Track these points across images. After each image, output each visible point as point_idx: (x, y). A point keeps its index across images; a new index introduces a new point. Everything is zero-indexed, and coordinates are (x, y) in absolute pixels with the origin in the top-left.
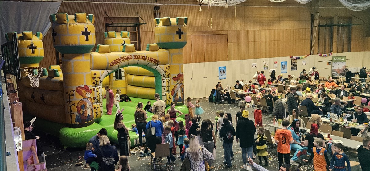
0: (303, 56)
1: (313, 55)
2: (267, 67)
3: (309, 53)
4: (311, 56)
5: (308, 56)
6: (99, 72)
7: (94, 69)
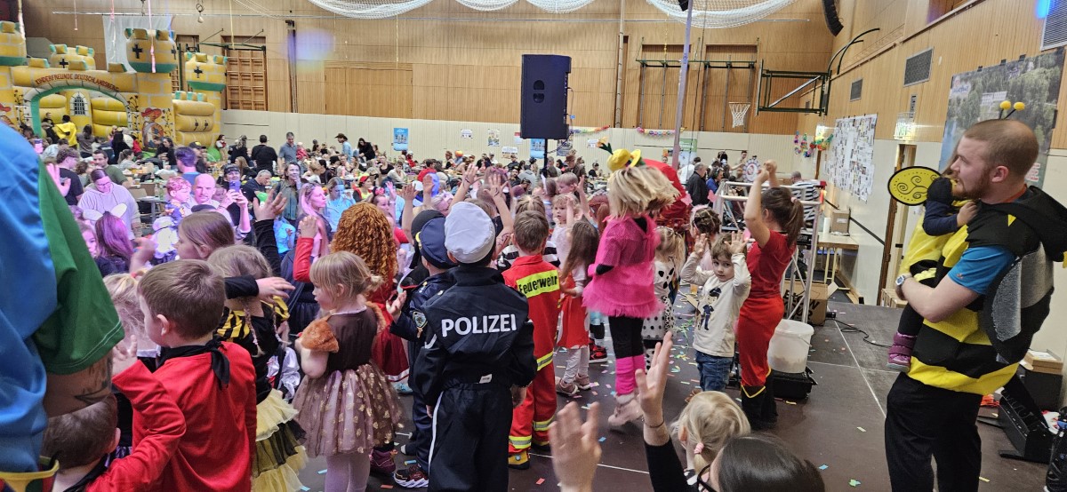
0: (592, 129)
1: (622, 129)
2: (497, 141)
3: (610, 122)
4: (617, 130)
5: (606, 128)
6: (22, 90)
7: (16, 85)
